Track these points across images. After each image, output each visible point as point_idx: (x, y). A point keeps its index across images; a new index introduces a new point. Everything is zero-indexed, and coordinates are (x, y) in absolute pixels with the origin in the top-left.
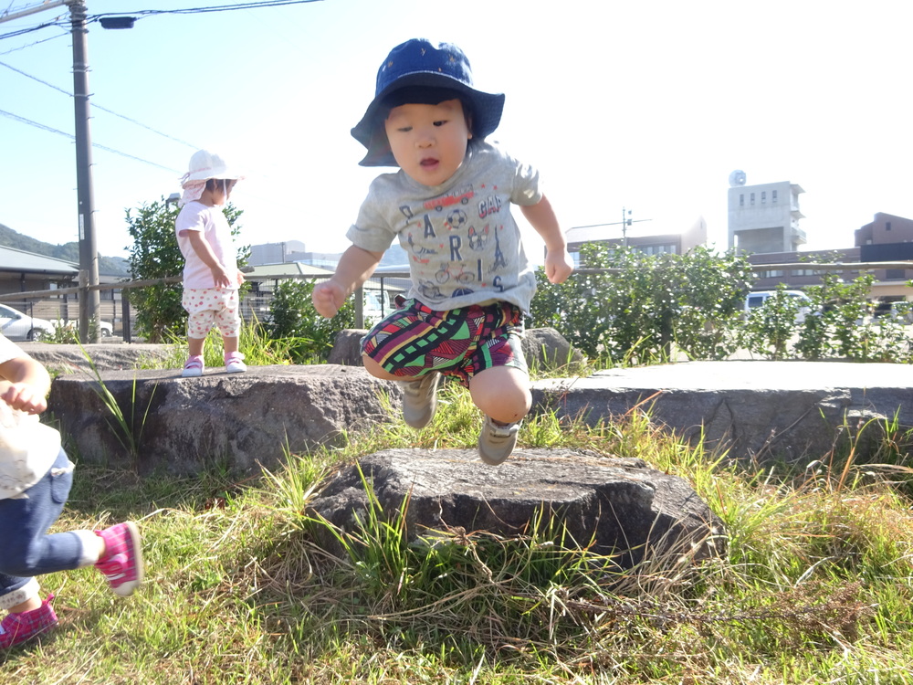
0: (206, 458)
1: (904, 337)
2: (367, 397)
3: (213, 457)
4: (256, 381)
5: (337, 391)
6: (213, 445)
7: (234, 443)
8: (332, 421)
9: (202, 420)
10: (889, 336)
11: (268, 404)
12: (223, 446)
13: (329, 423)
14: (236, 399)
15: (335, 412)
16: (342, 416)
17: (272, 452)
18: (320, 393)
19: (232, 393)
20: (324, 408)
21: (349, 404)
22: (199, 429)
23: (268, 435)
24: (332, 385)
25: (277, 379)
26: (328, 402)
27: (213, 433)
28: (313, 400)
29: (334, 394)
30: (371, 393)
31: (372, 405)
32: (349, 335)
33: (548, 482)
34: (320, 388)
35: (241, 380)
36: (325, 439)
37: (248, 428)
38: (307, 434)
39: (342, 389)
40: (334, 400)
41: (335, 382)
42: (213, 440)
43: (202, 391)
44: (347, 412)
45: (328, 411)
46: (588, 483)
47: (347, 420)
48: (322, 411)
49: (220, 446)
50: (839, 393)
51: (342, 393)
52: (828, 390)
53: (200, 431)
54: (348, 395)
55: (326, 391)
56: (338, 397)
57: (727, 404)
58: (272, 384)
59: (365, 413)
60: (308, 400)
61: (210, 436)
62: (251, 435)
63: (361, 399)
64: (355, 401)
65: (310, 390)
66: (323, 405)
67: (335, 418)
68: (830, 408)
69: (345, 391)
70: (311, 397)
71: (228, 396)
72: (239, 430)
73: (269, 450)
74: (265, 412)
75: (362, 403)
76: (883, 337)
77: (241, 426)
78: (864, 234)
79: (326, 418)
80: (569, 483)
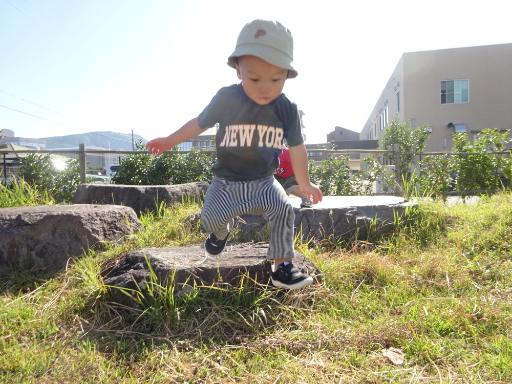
0: (13, 264)
1: (363, 185)
2: (115, 222)
3: (18, 263)
4: (45, 214)
5: (98, 219)
6: (18, 255)
7: (33, 253)
8: (97, 236)
9: (9, 240)
10: (357, 184)
11: (55, 228)
12: (25, 255)
13: (95, 238)
14: (32, 226)
15: (98, 231)
16: (102, 233)
17: (59, 257)
18: (89, 220)
19: (29, 222)
20: (91, 229)
21: (105, 226)
22: (7, 246)
23: (56, 247)
24: (95, 215)
25: (60, 213)
26: (93, 225)
27: (18, 248)
28: (85, 224)
29: (96, 220)
30: (117, 219)
31: (118, 226)
32: (87, 187)
33: (239, 257)
34: (88, 217)
35: (34, 214)
36: (93, 246)
37: (43, 243)
38: (81, 244)
39: (101, 217)
40: (97, 224)
41: (96, 213)
42: (18, 252)
43: (6, 222)
44: (104, 231)
45: (94, 230)
46: (261, 256)
47: (105, 235)
48: (91, 230)
49: (23, 256)
50: (352, 209)
51: (101, 220)
52: (348, 208)
53: (7, 247)
54: (104, 220)
55: (91, 219)
56: (99, 222)
57: (306, 216)
58: (58, 215)
59: (115, 230)
60: (82, 224)
61: (15, 250)
62: (44, 247)
63: (112, 223)
64: (109, 224)
65: (82, 218)
66: (91, 227)
67: (98, 234)
68: (349, 216)
69: (102, 218)
70: (84, 222)
71: (27, 224)
72: (36, 245)
73: (57, 256)
74: (54, 233)
75: (112, 225)
76: (355, 185)
77: (38, 242)
78: (331, 137)
79: (93, 234)
80: (251, 257)
